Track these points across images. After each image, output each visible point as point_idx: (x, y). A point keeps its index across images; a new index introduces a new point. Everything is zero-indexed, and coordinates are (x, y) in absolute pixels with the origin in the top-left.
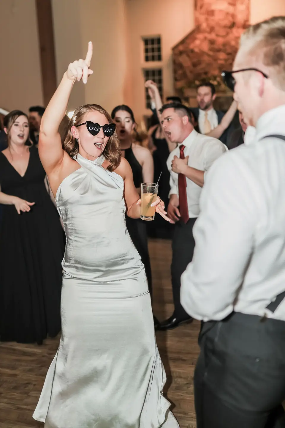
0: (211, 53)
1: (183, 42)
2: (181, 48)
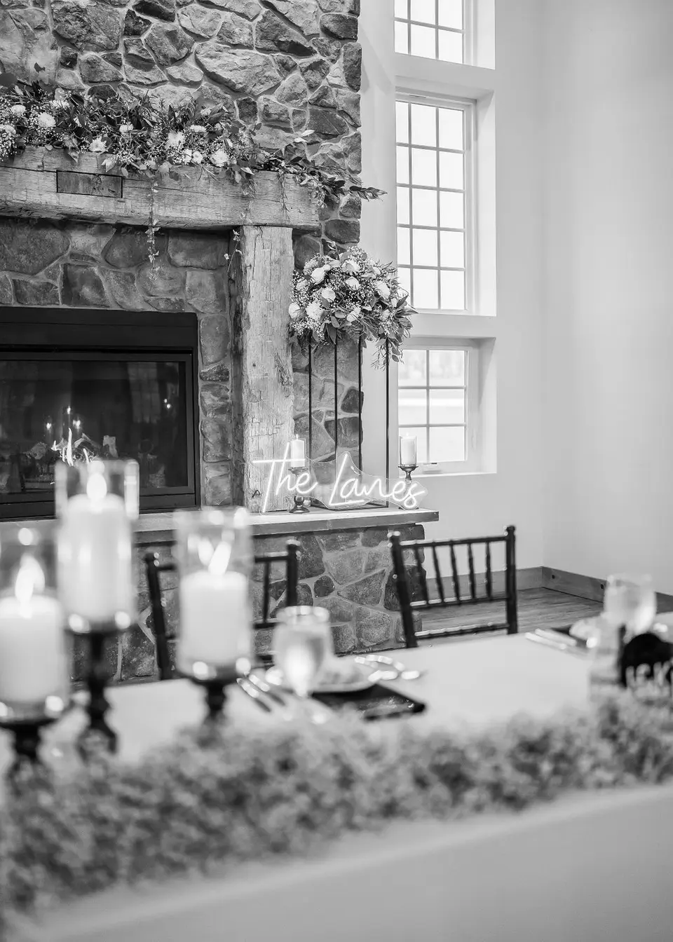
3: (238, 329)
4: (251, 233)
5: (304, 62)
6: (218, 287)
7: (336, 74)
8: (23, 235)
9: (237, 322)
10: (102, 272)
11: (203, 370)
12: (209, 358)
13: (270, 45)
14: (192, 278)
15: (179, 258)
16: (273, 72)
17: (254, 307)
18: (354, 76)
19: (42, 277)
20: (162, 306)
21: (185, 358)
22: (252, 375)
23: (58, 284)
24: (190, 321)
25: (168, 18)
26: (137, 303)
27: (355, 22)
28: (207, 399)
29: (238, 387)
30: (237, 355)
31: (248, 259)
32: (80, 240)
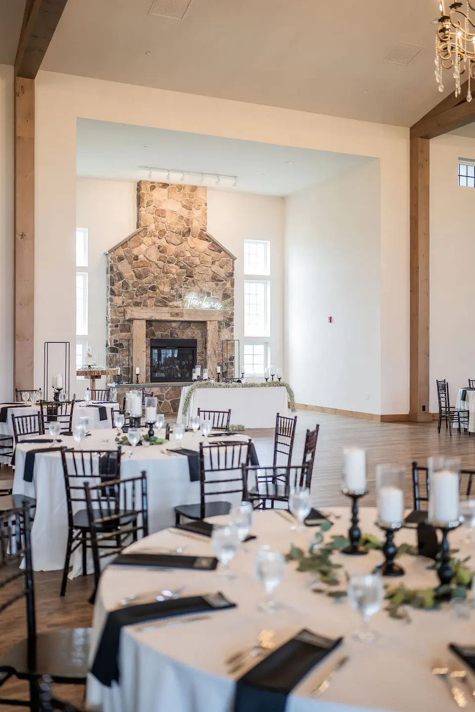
0: (161, 264)
1: (124, 244)
2: (121, 252)
3: (206, 343)
4: (208, 322)
5: (221, 283)
6: (202, 333)
7: (228, 285)
8: (163, 324)
9: (206, 342)
10: (178, 331)
11: (198, 351)
12: (199, 349)
13: (214, 280)
14: (196, 331)
15: (193, 328)
16: (214, 286)
17: (209, 338)
18: (232, 285)
19: (166, 333)
20: (190, 338)
21: (195, 349)
22: (209, 353)
23: (169, 334)
24: (195, 341)
25: (193, 277)
26: (184, 337)
27: (233, 273)
28: (199, 358)
29: (206, 354)
30: (206, 348)
31: (208, 328)
32: (174, 325)
